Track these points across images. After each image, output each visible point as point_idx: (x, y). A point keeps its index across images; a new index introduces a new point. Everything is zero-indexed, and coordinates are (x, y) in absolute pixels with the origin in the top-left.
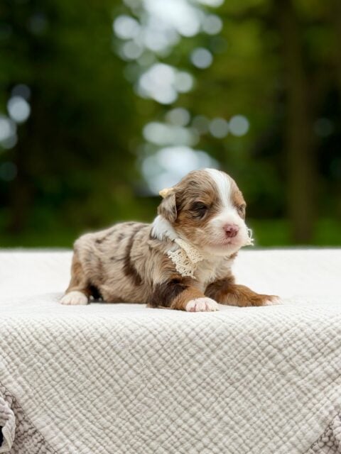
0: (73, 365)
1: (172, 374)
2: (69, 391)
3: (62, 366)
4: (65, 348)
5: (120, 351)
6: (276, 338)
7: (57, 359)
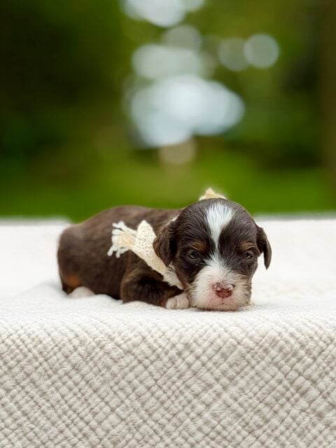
0: (34, 406)
1: (169, 420)
2: (28, 442)
3: (20, 408)
4: (24, 383)
5: (98, 389)
6: (309, 366)
7: (13, 397)
